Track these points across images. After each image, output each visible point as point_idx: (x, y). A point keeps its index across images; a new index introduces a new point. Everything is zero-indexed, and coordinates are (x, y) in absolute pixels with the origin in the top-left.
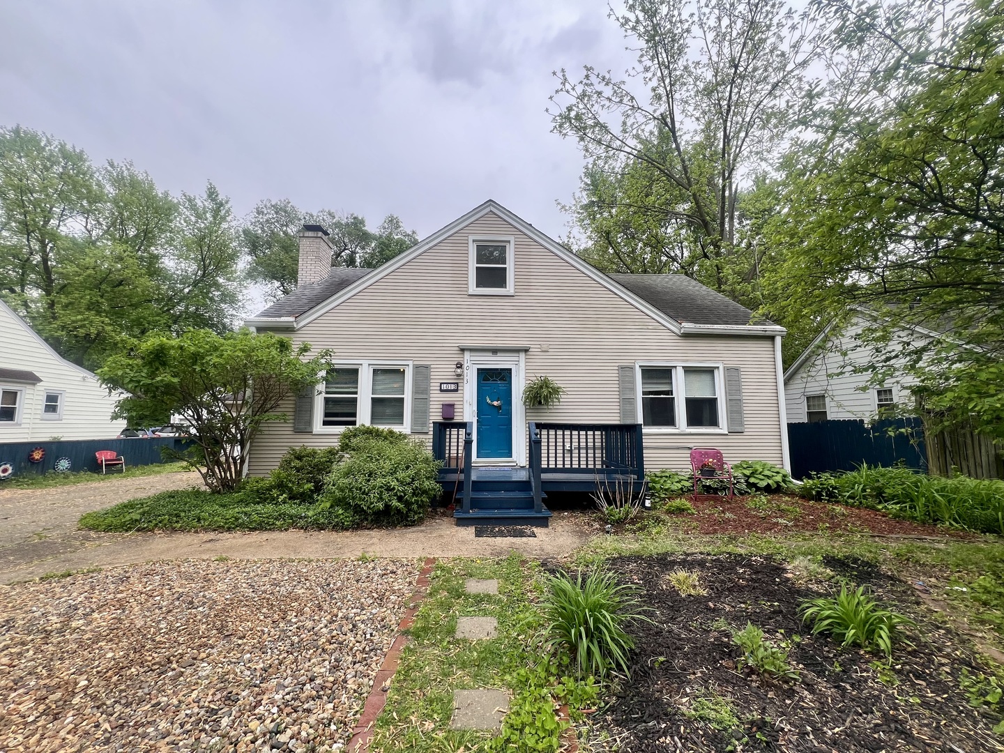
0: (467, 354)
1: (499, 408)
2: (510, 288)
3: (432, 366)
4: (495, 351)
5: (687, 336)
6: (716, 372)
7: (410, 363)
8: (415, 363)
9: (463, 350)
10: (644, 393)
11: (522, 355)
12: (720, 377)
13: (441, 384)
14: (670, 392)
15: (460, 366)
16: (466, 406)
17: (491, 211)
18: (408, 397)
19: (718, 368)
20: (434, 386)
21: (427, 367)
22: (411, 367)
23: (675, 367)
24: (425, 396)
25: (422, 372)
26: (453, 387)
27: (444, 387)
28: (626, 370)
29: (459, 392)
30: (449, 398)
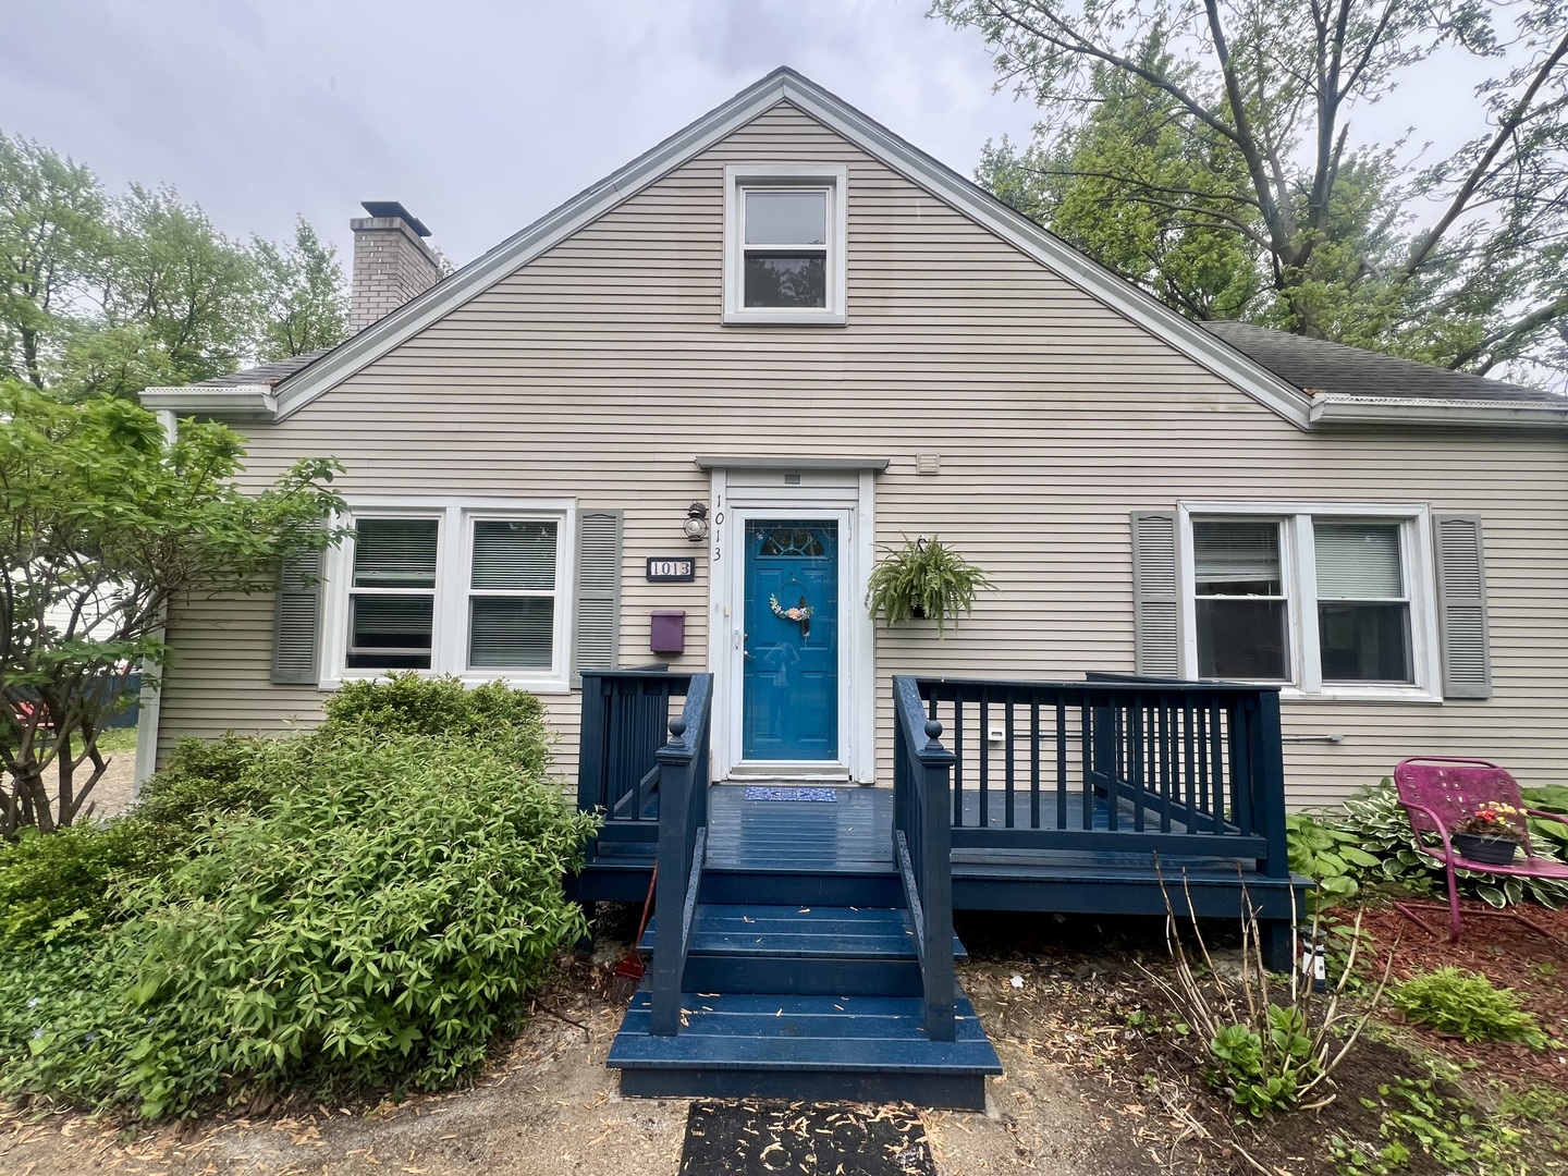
0: (718, 483)
1: (804, 625)
2: (836, 305)
3: (627, 514)
4: (793, 473)
5: (1328, 430)
6: (1406, 533)
7: (570, 505)
8: (584, 505)
9: (707, 471)
10: (1201, 589)
11: (867, 485)
12: (1417, 549)
13: (650, 560)
14: (1277, 589)
15: (699, 513)
16: (715, 620)
17: (786, 100)
18: (563, 594)
19: (1413, 519)
20: (633, 567)
21: (611, 517)
22: (571, 516)
23: (1290, 517)
24: (606, 594)
25: (601, 527)
26: (680, 569)
27: (658, 569)
28: (1151, 526)
29: (698, 582)
30: (669, 598)
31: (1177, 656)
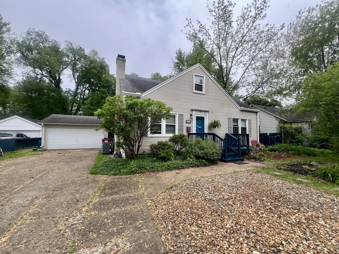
0: (193, 112)
1: (200, 129)
2: (204, 92)
3: (184, 115)
4: (200, 111)
5: (242, 111)
6: (246, 121)
7: (177, 113)
8: (179, 113)
9: (192, 110)
10: (233, 126)
11: (207, 113)
12: (247, 122)
13: (186, 121)
14: (238, 126)
15: (191, 115)
16: (193, 128)
17: (199, 66)
18: (177, 124)
19: (247, 119)
20: (184, 121)
21: (182, 115)
22: (178, 114)
23: (239, 119)
24: (182, 125)
26: (190, 122)
27: (187, 122)
28: (229, 119)
29: (191, 123)
30: (188, 125)
31: (232, 132)
